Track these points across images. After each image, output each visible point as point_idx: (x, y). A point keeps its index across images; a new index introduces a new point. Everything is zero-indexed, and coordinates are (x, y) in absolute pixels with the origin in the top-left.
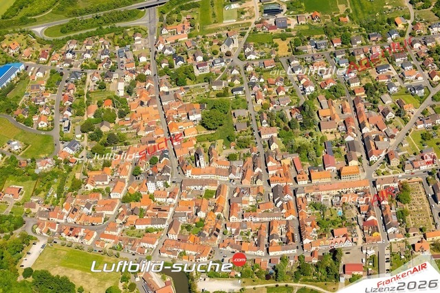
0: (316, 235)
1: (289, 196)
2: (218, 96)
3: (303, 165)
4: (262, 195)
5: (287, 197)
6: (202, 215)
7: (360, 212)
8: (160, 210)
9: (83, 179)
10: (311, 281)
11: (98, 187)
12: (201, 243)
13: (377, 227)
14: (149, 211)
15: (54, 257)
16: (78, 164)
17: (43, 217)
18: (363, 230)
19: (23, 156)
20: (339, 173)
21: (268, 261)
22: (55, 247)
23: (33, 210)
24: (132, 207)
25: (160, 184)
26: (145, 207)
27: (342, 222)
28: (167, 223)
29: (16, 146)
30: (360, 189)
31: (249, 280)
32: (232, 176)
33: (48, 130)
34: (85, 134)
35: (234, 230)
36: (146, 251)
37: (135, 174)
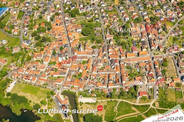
0: (128, 80)
2: (89, 21)
3: (123, 51)
4: (106, 63)
5: (116, 64)
6: (81, 71)
7: (146, 70)
8: (63, 69)
9: (32, 56)
10: (125, 98)
11: (38, 59)
12: (80, 82)
13: (153, 76)
14: (59, 69)
15: (20, 88)
16: (30, 50)
17: (15, 71)
18: (147, 78)
19: (7, 46)
20: (138, 54)
21: (108, 90)
22: (20, 84)
23: (11, 69)
24: (52, 68)
25: (64, 58)
26: (57, 68)
27: (139, 74)
28: (66, 74)
29: (4, 42)
30: (147, 60)
31: (100, 98)
32: (94, 55)
33: (18, 35)
34: (33, 37)
35: (94, 77)
36: (57, 86)
37: (54, 54)
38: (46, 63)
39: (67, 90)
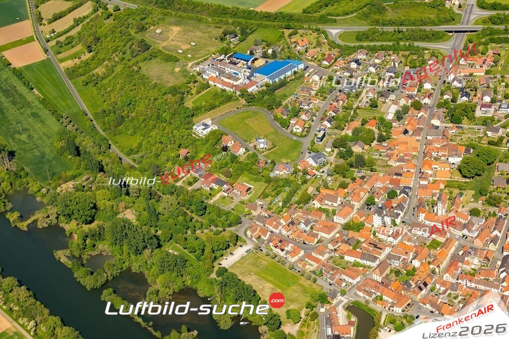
2: (490, 143)
4: (488, 260)
6: (416, 263)
8: (375, 246)
9: (314, 195)
11: (325, 207)
12: (403, 293)
14: (364, 245)
15: (254, 264)
16: (316, 178)
17: (260, 222)
19: (265, 156)
22: (259, 255)
23: (254, 213)
24: (350, 236)
25: (388, 220)
26: (362, 240)
28: (377, 262)
29: (262, 144)
32: (465, 232)
33: (301, 136)
34: (336, 150)
35: (443, 289)
36: (344, 284)
37: (367, 203)
38: (339, 220)
39: (363, 302)
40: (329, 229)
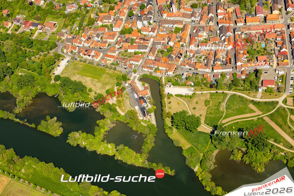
0: (246, 60)
1: (230, 33)
3: (241, 13)
4: (212, 32)
6: (171, 44)
7: (277, 45)
8: (144, 39)
9: (96, 18)
10: (239, 90)
11: (105, 24)
12: (169, 62)
13: (287, 56)
14: (137, 40)
15: (75, 69)
16: (93, 8)
17: (69, 42)
18: (278, 58)
20: (265, 18)
21: (213, 76)
22: (76, 62)
23: (63, 38)
24: (126, 37)
25: (146, 22)
26: (135, 38)
27: (264, 52)
28: (148, 49)
30: (278, 30)
31: (199, 88)
32: (193, 18)
35: (192, 54)
36: (133, 66)
37: (130, 15)
38: (117, 29)
39: (148, 74)
40: (113, 36)
